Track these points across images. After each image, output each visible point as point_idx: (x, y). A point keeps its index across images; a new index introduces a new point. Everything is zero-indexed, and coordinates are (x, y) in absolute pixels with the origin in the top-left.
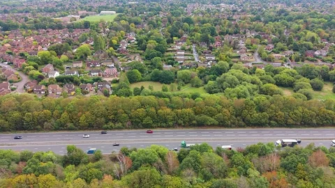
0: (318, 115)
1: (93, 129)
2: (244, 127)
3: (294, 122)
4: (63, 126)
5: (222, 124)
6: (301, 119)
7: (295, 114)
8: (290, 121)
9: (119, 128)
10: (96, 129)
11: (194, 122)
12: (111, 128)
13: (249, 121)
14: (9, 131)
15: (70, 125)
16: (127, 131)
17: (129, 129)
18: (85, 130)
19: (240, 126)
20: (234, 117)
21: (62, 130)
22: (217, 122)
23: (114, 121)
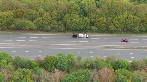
0: (142, 21)
2: (64, 32)
3: (116, 28)
5: (41, 29)
6: (123, 26)
7: (118, 20)
8: (112, 27)
11: (13, 26)
13: (69, 26)
19: (60, 31)
20: (55, 21)
22: (35, 27)
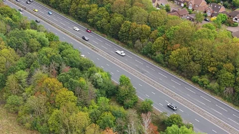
1: (180, 75)
4: (152, 54)
9: (212, 91)
10: (184, 76)
12: (202, 85)
14: (107, 35)
15: (159, 55)
16: (220, 100)
17: (225, 98)
18: (172, 70)
21: (148, 57)
23: (214, 77)
